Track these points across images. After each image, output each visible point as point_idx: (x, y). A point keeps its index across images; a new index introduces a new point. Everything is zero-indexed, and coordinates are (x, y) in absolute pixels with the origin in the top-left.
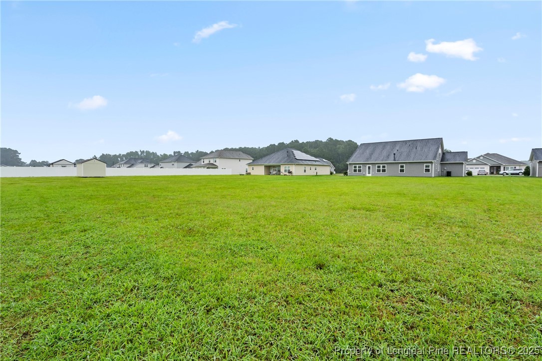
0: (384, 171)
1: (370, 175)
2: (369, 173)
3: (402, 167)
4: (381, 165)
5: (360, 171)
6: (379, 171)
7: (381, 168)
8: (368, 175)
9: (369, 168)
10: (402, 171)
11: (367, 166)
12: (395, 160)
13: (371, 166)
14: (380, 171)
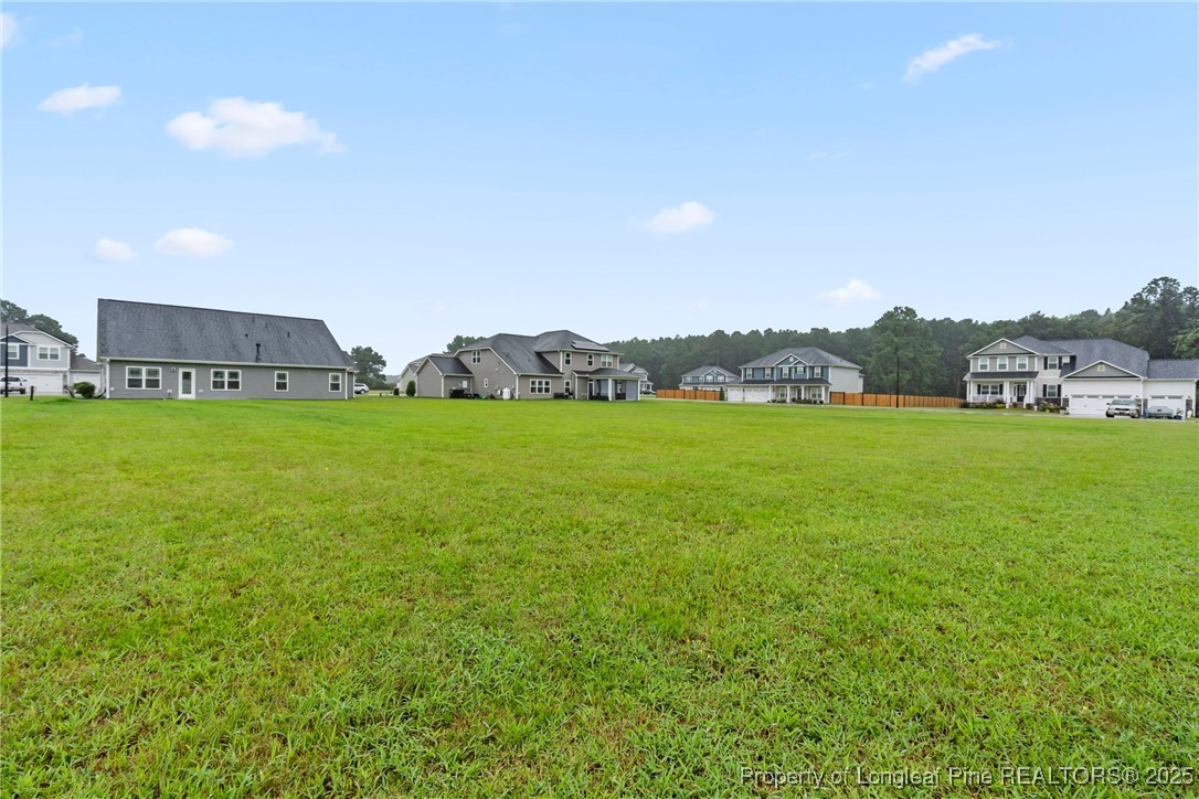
0: (234, 385)
1: (192, 396)
2: (187, 390)
3: (282, 377)
4: (226, 372)
5: (153, 383)
6: (216, 385)
7: (226, 379)
8: (182, 396)
9: (187, 376)
10: (281, 386)
11: (181, 371)
12: (257, 360)
13: (193, 372)
14: (223, 387)
